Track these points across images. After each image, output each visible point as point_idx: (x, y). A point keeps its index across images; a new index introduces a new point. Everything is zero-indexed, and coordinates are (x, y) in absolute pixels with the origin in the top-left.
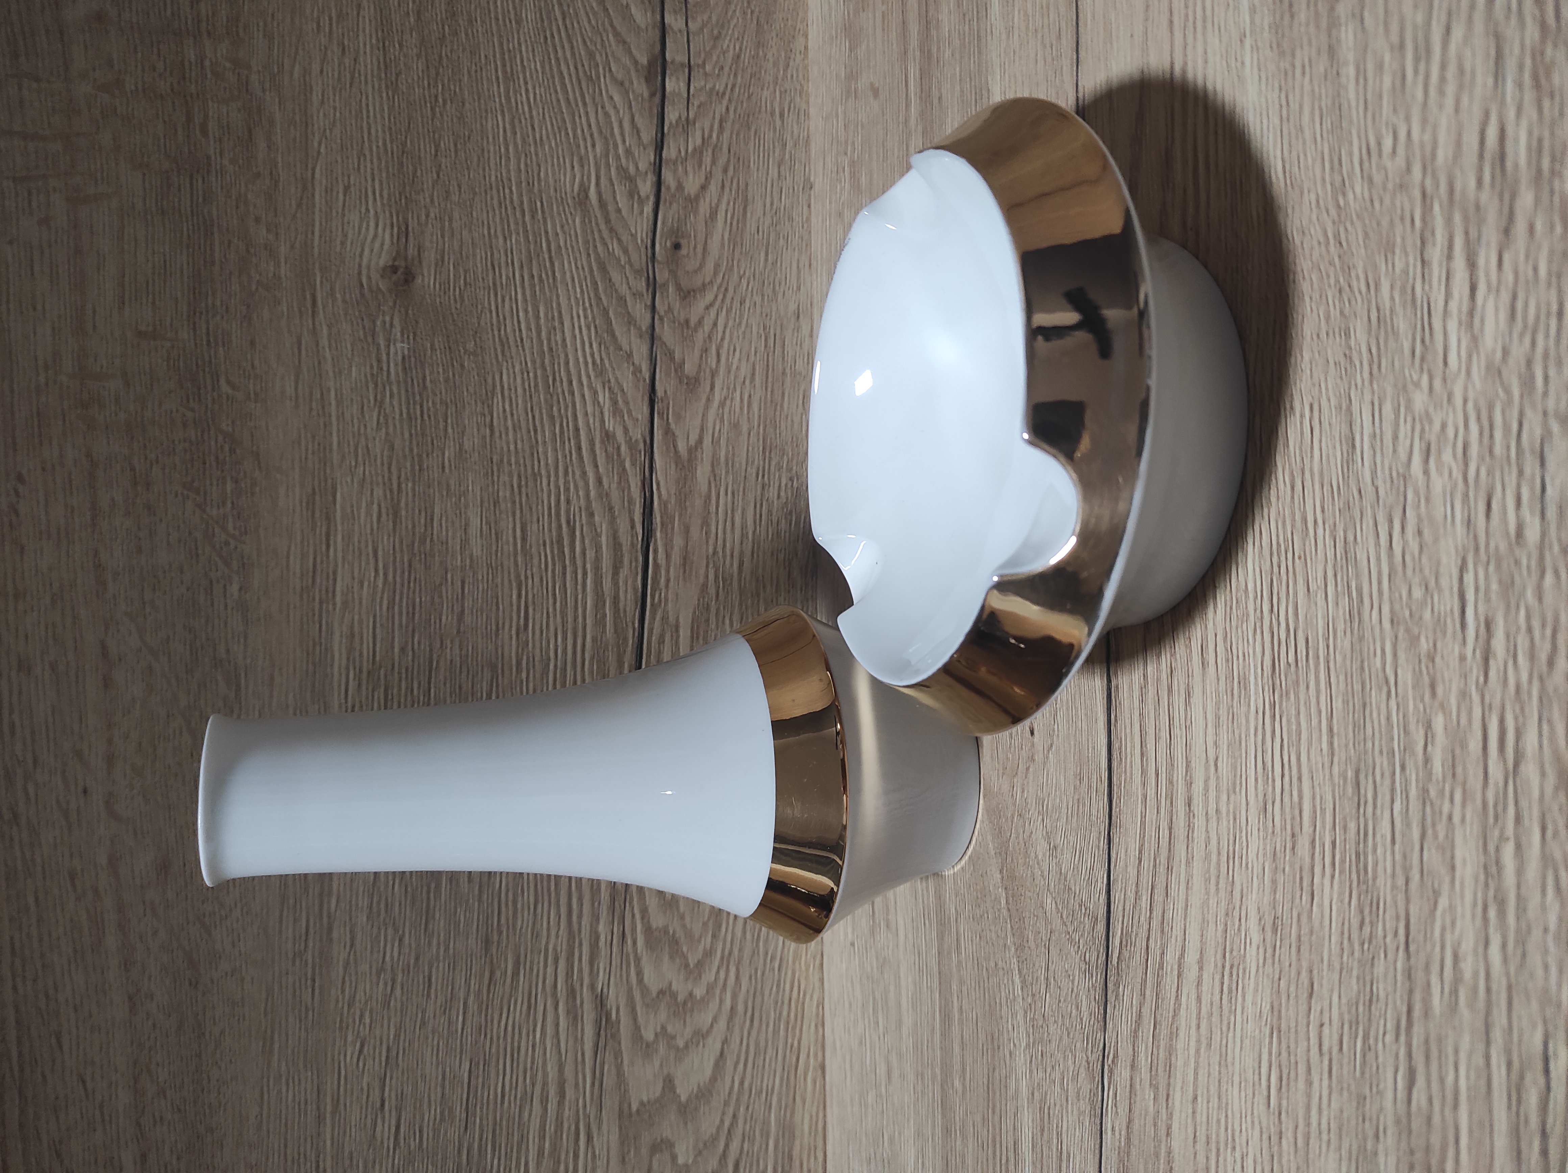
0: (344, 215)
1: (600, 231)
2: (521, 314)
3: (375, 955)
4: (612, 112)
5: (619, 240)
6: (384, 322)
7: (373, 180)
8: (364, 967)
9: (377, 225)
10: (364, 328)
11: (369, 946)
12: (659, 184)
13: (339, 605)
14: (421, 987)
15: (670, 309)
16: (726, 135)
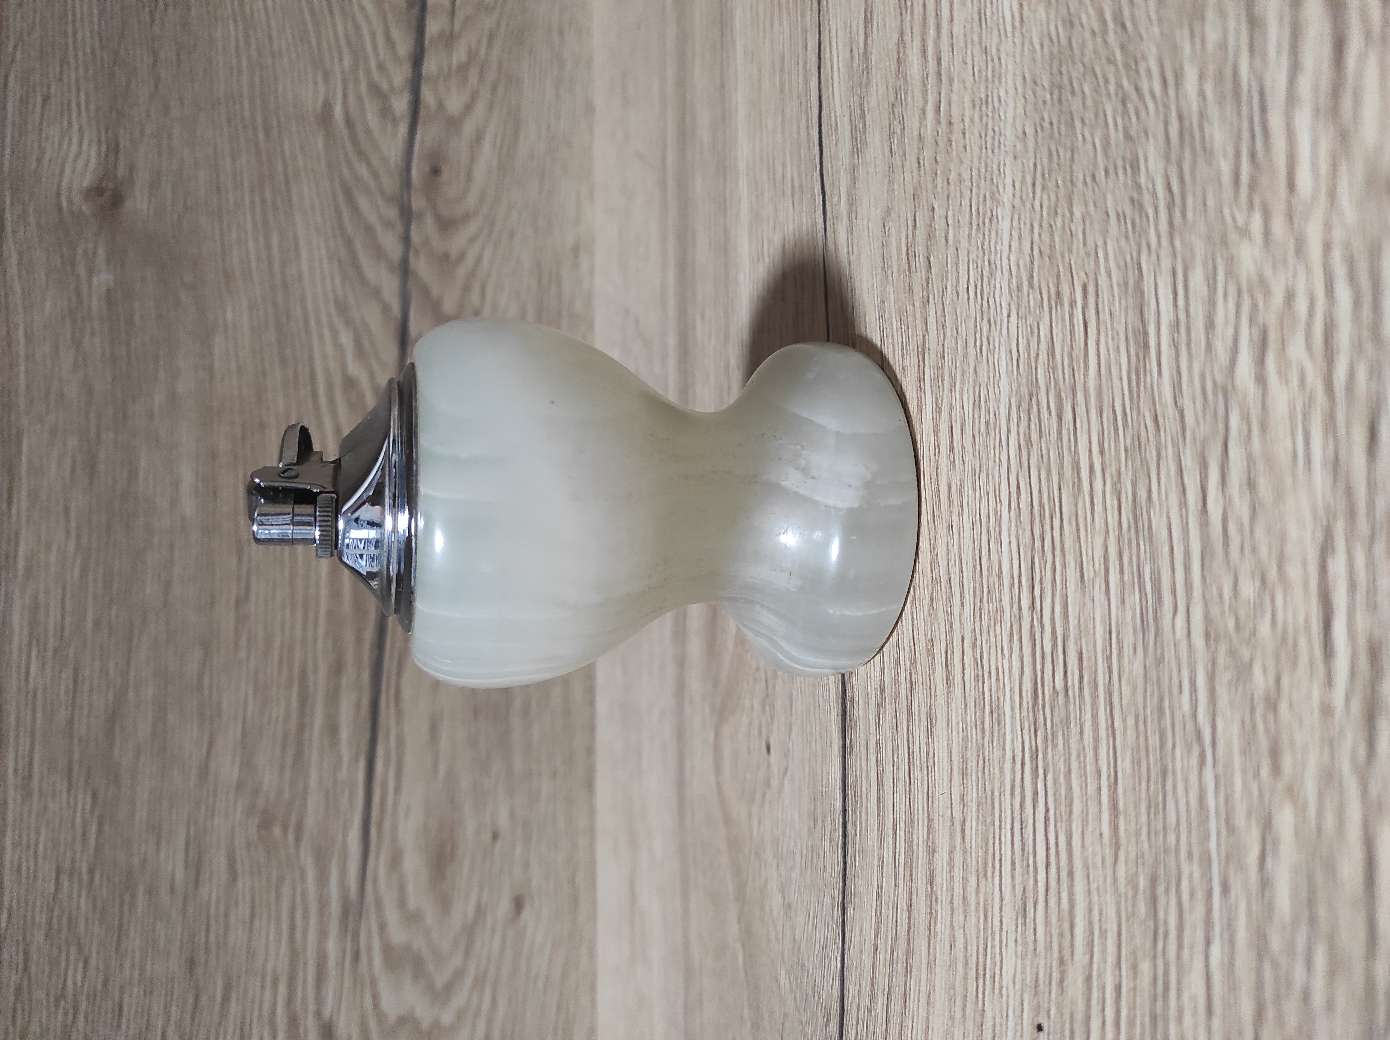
0: (41, 130)
1: (346, 155)
2: (251, 245)
3: (54, 979)
4: (363, 24)
5: (369, 164)
6: (86, 251)
7: (78, 91)
8: (40, 994)
9: (81, 143)
10: (62, 256)
11: (47, 969)
12: (416, 103)
13: (20, 573)
14: (110, 1015)
15: (426, 242)
16: (496, 51)
